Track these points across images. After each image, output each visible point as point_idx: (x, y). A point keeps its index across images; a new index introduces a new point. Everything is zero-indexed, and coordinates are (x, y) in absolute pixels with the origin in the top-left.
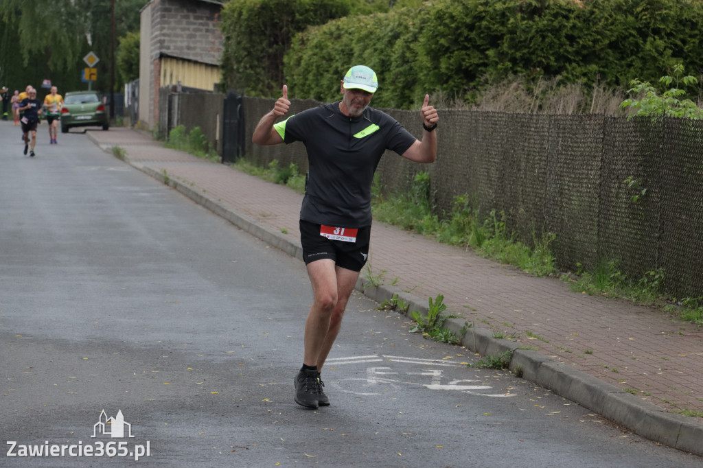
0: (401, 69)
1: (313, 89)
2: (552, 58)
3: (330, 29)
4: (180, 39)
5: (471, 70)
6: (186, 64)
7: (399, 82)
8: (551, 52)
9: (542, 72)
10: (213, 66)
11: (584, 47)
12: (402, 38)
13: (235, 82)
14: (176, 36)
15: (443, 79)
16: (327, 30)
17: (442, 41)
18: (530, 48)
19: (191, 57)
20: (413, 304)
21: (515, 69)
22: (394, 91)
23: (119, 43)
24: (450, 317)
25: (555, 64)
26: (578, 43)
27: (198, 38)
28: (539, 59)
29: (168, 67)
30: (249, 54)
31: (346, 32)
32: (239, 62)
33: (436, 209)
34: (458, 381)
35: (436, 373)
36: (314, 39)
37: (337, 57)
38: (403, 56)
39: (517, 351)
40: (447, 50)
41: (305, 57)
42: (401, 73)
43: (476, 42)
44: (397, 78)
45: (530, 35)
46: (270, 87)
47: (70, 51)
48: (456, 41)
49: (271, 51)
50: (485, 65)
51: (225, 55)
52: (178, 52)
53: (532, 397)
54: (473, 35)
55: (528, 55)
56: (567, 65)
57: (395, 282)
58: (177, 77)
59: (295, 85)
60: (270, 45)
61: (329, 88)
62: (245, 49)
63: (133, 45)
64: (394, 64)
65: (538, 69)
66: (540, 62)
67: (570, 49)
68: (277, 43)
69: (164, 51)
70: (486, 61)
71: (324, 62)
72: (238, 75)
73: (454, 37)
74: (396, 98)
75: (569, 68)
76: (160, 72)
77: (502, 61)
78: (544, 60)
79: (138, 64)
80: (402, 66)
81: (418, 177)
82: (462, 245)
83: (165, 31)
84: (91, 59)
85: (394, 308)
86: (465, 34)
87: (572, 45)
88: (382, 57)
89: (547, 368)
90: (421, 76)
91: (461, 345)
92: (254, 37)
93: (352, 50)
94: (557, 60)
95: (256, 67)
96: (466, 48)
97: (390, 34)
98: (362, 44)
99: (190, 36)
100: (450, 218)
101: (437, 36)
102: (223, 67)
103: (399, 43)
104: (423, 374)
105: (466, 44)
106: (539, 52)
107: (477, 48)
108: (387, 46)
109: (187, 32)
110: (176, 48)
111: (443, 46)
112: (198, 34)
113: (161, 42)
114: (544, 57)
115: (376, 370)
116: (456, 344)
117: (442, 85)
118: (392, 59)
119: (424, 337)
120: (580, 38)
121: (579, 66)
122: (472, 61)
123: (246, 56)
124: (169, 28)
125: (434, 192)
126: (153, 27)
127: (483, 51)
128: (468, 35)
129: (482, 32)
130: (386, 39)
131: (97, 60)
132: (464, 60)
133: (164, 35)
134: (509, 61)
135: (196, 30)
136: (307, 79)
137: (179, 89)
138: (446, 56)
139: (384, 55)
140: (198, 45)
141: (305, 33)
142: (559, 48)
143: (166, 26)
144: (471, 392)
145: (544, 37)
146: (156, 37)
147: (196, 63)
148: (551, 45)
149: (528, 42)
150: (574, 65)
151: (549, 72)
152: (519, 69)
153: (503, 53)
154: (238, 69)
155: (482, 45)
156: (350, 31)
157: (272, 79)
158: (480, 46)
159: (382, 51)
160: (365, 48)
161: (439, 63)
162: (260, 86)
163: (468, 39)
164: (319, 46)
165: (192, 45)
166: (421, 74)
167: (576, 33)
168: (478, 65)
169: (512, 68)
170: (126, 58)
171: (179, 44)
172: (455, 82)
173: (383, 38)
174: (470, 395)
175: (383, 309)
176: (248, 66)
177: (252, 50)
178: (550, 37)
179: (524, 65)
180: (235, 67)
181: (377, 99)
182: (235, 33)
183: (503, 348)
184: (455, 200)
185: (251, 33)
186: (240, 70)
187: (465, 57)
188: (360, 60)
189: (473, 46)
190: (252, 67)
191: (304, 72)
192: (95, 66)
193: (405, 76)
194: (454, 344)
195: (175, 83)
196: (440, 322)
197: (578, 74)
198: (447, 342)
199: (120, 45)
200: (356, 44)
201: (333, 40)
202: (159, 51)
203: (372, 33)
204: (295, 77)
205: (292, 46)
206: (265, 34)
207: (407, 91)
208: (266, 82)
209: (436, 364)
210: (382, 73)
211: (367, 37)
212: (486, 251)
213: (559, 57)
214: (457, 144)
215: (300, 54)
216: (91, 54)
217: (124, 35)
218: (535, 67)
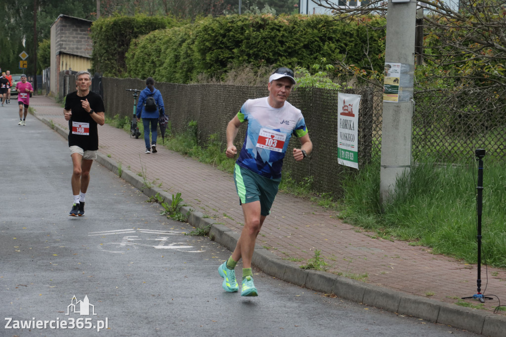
0: (186, 60)
1: (140, 72)
2: (271, 54)
3: (150, 37)
4: (72, 43)
5: (224, 61)
6: (75, 58)
7: (184, 68)
8: (270, 50)
9: (265, 62)
10: (88, 59)
11: (289, 47)
12: (186, 42)
13: (99, 68)
14: (70, 41)
15: (208, 66)
16: (148, 38)
17: (207, 44)
18: (258, 48)
19: (79, 54)
20: (166, 198)
21: (250, 60)
22: (181, 73)
23: (39, 46)
24: (184, 206)
25: (273, 57)
26: (286, 45)
27: (83, 43)
28: (263, 54)
29: (64, 60)
30: (107, 51)
31: (158, 39)
32: (101, 56)
33: (200, 142)
34: (175, 243)
35: (164, 239)
36: (142, 42)
37: (153, 53)
38: (186, 53)
39: (213, 225)
40: (210, 49)
41: (137, 53)
42: (186, 63)
43: (226, 44)
44: (183, 66)
45: (258, 41)
46: (120, 71)
47: (11, 50)
48: (215, 44)
49: (120, 50)
50: (232, 58)
51: (94, 52)
52: (71, 51)
53: (214, 252)
54: (225, 40)
55: (257, 52)
56: (280, 58)
57: (161, 185)
58: (70, 66)
59: (131, 70)
60: (119, 46)
61: (149, 72)
62: (104, 49)
63: (46, 47)
64: (182, 57)
65: (263, 60)
66: (264, 56)
67: (281, 49)
68: (123, 45)
69: (63, 50)
70: (233, 55)
71: (146, 56)
72: (101, 64)
73: (214, 42)
74: (183, 77)
75: (281, 60)
76: (59, 62)
77: (242, 55)
78: (266, 55)
79: (49, 58)
80: (187, 58)
81: (190, 124)
82: (211, 163)
83: (63, 39)
84: (24, 55)
85: (157, 201)
86: (221, 40)
87: (282, 47)
88: (176, 53)
89: (226, 234)
90: (196, 64)
91: (187, 222)
92: (110, 42)
93: (161, 49)
94: (274, 55)
95: (111, 59)
96: (221, 48)
97: (180, 40)
98: (166, 45)
99: (78, 42)
100: (206, 147)
101: (204, 41)
102: (93, 59)
103: (184, 45)
104: (156, 239)
105: (221, 45)
106: (263, 51)
107: (228, 48)
108: (178, 46)
109: (76, 39)
110: (70, 48)
111: (208, 47)
112: (83, 40)
113: (61, 45)
114: (266, 53)
115: (129, 238)
116: (184, 221)
117: (207, 69)
118: (181, 54)
119: (168, 218)
120: (286, 42)
121: (287, 58)
122: (224, 55)
123: (105, 53)
124: (65, 37)
125: (199, 133)
126: (56, 36)
127: (231, 50)
128: (222, 40)
129: (230, 39)
130: (178, 42)
131: (27, 56)
132: (220, 55)
133: (62, 41)
134: (246, 56)
135: (82, 38)
136: (137, 67)
137: (70, 73)
138: (210, 52)
139: (177, 52)
140: (83, 46)
141: (137, 39)
142: (275, 48)
143: (64, 35)
144: (179, 250)
145: (266, 42)
146: (58, 42)
147: (81, 57)
148: (270, 46)
149: (257, 44)
150: (284, 58)
151: (269, 61)
152: (252, 60)
153: (242, 51)
154: (100, 60)
155: (230, 46)
156: (160, 38)
157: (121, 67)
158: (229, 47)
159: (176, 50)
160: (167, 48)
161: (205, 56)
162: (114, 70)
163: (222, 43)
164: (144, 47)
165: (79, 47)
166: (196, 63)
167: (284, 39)
168: (228, 58)
169: (248, 60)
170: (43, 55)
171: (71, 46)
172: (215, 68)
173: (176, 42)
174: (178, 252)
175: (151, 202)
176: (106, 59)
177: (108, 49)
178: (269, 42)
179: (255, 57)
180: (99, 59)
181: (172, 78)
182: (99, 39)
183: (206, 223)
184: (210, 137)
185: (108, 39)
186: (102, 61)
187: (221, 53)
188: (164, 55)
189: (225, 47)
190: (108, 59)
191: (136, 62)
192: (26, 60)
193: (188, 64)
194: (183, 221)
195: (68, 69)
196: (178, 209)
197: (286, 63)
198: (179, 220)
199: (39, 47)
200: (163, 45)
201: (151, 43)
202: (59, 50)
203: (171, 39)
204: (131, 65)
205: (130, 47)
206: (116, 40)
207: (189, 73)
208: (118, 68)
209: (167, 234)
210: (176, 62)
211: (168, 41)
212: (223, 166)
213: (275, 53)
214: (211, 104)
215: (134, 52)
216: (24, 52)
217: (42, 41)
218: (261, 59)
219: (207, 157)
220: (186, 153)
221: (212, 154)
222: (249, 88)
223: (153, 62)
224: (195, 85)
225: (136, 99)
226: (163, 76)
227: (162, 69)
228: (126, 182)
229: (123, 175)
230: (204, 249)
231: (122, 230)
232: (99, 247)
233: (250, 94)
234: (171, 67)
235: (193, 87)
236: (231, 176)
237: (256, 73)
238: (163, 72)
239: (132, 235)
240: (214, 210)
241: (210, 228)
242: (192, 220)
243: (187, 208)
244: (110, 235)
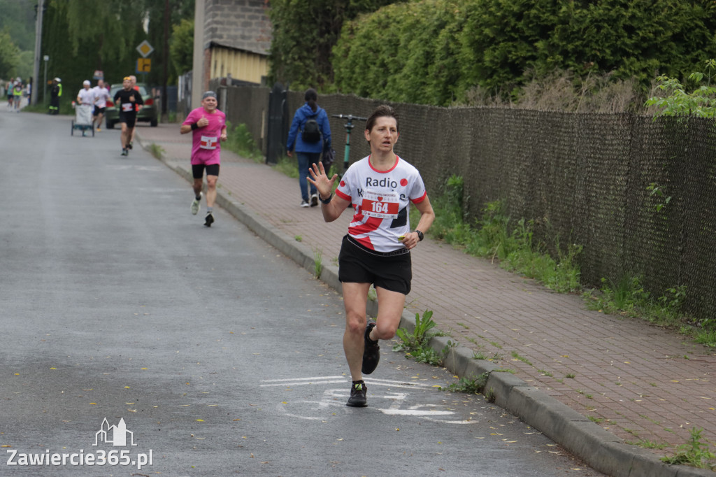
0: (445, 62)
1: (359, 83)
2: (608, 51)
3: (379, 17)
4: (234, 27)
5: (518, 64)
6: (239, 55)
7: (442, 76)
8: (607, 45)
9: (597, 67)
10: (262, 56)
11: (644, 39)
12: (447, 27)
13: (282, 75)
14: (230, 23)
15: (486, 73)
16: (376, 19)
17: (487, 31)
18: (584, 40)
19: (246, 48)
20: (405, 320)
21: (567, 63)
22: (436, 86)
23: (172, 31)
24: (438, 335)
25: (612, 58)
26: (638, 34)
27: (254, 27)
28: (593, 52)
29: (219, 58)
30: (298, 43)
31: (394, 20)
32: (287, 53)
33: (468, 217)
34: (421, 406)
35: (401, 396)
36: (363, 27)
37: (384, 48)
38: (447, 48)
39: (493, 373)
40: (492, 41)
41: (353, 48)
42: (445, 66)
43: (523, 32)
44: (440, 72)
45: (583, 26)
46: (320, 81)
47: (123, 40)
48: (501, 32)
49: (322, 40)
50: (534, 58)
51: (274, 45)
52: (232, 41)
53: (495, 425)
54: (520, 25)
55: (581, 48)
56: (625, 59)
58: (229, 69)
59: (343, 78)
60: (321, 34)
61: (375, 82)
62: (293, 38)
63: (187, 33)
64: (438, 56)
65: (592, 63)
66: (596, 55)
67: (628, 41)
68: (329, 32)
69: (216, 40)
70: (535, 54)
71: (371, 53)
72: (287, 67)
73: (499, 27)
74: (439, 94)
75: (627, 63)
76: (210, 63)
77: (552, 54)
78: (598, 54)
79: (191, 55)
80: (447, 58)
81: (450, 181)
82: (488, 257)
83: (218, 19)
84: (145, 49)
86: (512, 24)
87: (630, 38)
88: (427, 49)
89: (517, 392)
90: (464, 69)
91: (442, 366)
92: (304, 26)
93: (398, 40)
94: (613, 54)
95: (305, 58)
96: (513, 39)
97: (436, 23)
98: (408, 34)
99: (246, 24)
100: (479, 226)
101: (481, 25)
102: (271, 58)
103: (444, 33)
104: (386, 397)
105: (513, 34)
106: (594, 45)
107: (525, 39)
108: (432, 36)
109: (242, 20)
110: (229, 37)
111: (488, 37)
112: (254, 21)
113: (214, 30)
114: (599, 50)
115: (335, 392)
116: (438, 365)
117: (486, 80)
118: (437, 50)
119: (406, 357)
120: (639, 29)
121: (638, 60)
122: (519, 54)
123: (294, 46)
124: (222, 15)
125: (466, 198)
126: (206, 13)
127: (531, 43)
128: (516, 25)
129: (531, 22)
130: (432, 28)
131: (151, 50)
132: (510, 52)
133: (217, 22)
134: (560, 54)
135: (252, 17)
136: (353, 72)
137: (229, 83)
138: (491, 47)
139: (429, 47)
140: (254, 34)
141: (355, 22)
142: (616, 40)
143: (219, 12)
144: (428, 418)
145: (599, 28)
146: (209, 24)
147: (250, 53)
148: (607, 37)
149: (581, 33)
150: (632, 59)
151: (604, 66)
152: (571, 63)
153: (553, 45)
154: (286, 60)
155: (531, 36)
156: (398, 19)
157: (323, 72)
158: (528, 37)
159: (427, 42)
160: (410, 39)
161: (483, 55)
162: (309, 79)
163: (514, 29)
164: (367, 36)
165: (247, 34)
166: (464, 68)
167: (635, 24)
168: (526, 59)
169: (563, 62)
170: (179, 48)
171: (233, 33)
172: (499, 76)
173: (428, 27)
174: (427, 421)
176: (296, 57)
177: (301, 39)
178: (606, 28)
179: (576, 58)
180: (283, 58)
181: (420, 95)
182: (284, 21)
183: (480, 370)
184: (487, 207)
185: (301, 21)
186: (288, 62)
187: (512, 49)
188: (405, 51)
189: (521, 37)
190: (300, 58)
191: (351, 65)
192: (149, 57)
193: (449, 69)
194: (435, 364)
195: (225, 75)
196: (426, 341)
197: (636, 69)
198: (428, 362)
199: (174, 34)
200: (402, 33)
201: (380, 30)
202: (210, 41)
203: (418, 22)
204: (342, 70)
205: (342, 35)
206: (315, 22)
207: (450, 87)
208: (317, 75)
209: (405, 387)
210: (426, 66)
211: (413, 26)
212: (511, 263)
213: (616, 51)
214: (490, 145)
215: (349, 45)
216: (145, 42)
217: (178, 23)
218: (588, 61)
219: (480, 245)
220: (441, 237)
221: (490, 240)
222: (565, 116)
223: (383, 65)
224: (462, 110)
225: (349, 133)
226: (400, 91)
227: (401, 79)
228: (330, 287)
229: (324, 275)
230: (475, 417)
231: (323, 378)
232: (280, 408)
233: (566, 128)
234: (417, 74)
235: (458, 114)
236: (525, 282)
237: (578, 87)
238: (402, 84)
239: (340, 388)
240: (494, 344)
241: (487, 378)
242: (453, 362)
243: (444, 340)
244: (299, 386)
